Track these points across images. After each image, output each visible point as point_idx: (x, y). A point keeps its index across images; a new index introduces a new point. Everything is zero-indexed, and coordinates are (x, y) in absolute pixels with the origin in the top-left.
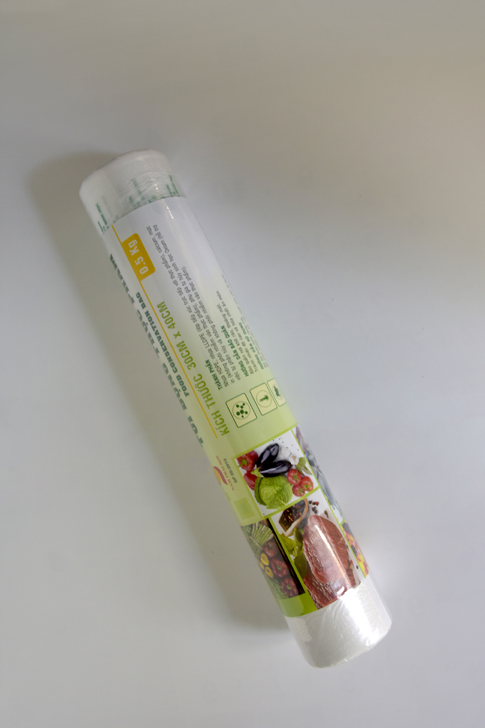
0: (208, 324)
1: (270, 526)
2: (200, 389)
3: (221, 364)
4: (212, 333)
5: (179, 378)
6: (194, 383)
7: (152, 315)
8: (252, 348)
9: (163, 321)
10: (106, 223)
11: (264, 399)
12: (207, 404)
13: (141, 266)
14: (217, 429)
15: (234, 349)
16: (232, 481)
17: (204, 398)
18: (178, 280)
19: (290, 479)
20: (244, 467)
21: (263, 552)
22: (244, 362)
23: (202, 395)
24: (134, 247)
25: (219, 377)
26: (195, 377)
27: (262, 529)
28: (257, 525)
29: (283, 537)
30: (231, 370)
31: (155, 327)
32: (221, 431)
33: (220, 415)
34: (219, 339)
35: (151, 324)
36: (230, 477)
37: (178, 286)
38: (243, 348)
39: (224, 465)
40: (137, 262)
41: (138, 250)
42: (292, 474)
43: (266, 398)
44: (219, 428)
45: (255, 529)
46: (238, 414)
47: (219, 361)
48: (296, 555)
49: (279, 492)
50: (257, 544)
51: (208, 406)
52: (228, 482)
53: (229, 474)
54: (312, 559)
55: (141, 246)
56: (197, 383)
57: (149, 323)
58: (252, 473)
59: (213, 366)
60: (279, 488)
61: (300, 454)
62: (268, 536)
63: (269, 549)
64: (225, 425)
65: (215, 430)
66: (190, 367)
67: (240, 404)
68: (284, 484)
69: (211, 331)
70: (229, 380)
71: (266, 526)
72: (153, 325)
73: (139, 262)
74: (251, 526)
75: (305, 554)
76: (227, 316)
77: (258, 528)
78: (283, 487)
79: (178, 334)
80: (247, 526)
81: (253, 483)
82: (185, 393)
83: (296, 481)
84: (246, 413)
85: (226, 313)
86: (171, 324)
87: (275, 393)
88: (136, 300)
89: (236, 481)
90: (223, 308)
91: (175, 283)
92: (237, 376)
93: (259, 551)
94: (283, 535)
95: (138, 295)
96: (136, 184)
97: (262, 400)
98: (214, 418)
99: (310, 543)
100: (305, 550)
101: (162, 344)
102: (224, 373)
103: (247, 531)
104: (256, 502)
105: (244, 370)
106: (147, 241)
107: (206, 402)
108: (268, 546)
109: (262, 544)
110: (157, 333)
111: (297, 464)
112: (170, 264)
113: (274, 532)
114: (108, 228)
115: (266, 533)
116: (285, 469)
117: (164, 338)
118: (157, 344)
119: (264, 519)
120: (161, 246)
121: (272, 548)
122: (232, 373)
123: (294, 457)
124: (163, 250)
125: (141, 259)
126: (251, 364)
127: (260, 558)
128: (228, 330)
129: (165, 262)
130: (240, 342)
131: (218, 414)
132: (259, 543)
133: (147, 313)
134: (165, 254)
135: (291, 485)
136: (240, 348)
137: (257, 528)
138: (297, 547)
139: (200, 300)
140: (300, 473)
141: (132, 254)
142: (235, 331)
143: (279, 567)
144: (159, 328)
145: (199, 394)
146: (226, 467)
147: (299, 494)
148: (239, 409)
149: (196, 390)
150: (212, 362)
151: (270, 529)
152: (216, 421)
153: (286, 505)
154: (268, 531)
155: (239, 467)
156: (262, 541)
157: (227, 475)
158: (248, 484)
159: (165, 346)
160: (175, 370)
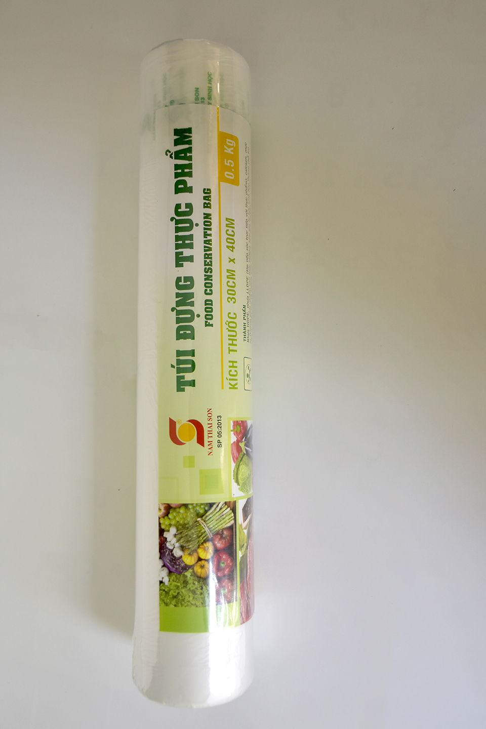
1: (234, 510)
2: (230, 329)
5: (209, 303)
6: (226, 318)
7: (214, 220)
9: (224, 236)
10: (209, 98)
12: (229, 347)
13: (229, 169)
14: (227, 379)
16: (215, 444)
17: (229, 339)
20: (236, 433)
21: (209, 540)
23: (229, 336)
24: (231, 147)
25: (248, 329)
26: (230, 313)
27: (225, 512)
28: (220, 505)
29: (240, 528)
31: (210, 235)
32: (230, 384)
33: (236, 367)
35: (205, 229)
36: (215, 439)
39: (215, 422)
40: (227, 163)
41: (232, 153)
44: (230, 380)
45: (215, 509)
46: (248, 375)
48: (243, 552)
50: (206, 529)
51: (230, 350)
52: (206, 444)
53: (215, 434)
54: (249, 563)
55: (236, 150)
56: (230, 320)
57: (202, 226)
58: (240, 444)
59: (246, 315)
62: (228, 521)
63: (222, 538)
64: (236, 380)
65: (225, 379)
66: (229, 300)
71: (231, 509)
72: (208, 232)
73: (229, 165)
74: (209, 505)
75: (248, 555)
77: (221, 509)
79: (233, 261)
80: (202, 504)
81: (237, 455)
82: (206, 322)
86: (231, 245)
89: (220, 446)
93: (202, 539)
94: (241, 525)
95: (207, 191)
98: (230, 367)
99: (251, 544)
101: (208, 256)
104: (232, 477)
106: (242, 154)
107: (229, 344)
108: (221, 535)
109: (214, 530)
110: (207, 242)
112: (249, 192)
113: (235, 519)
114: (209, 103)
115: (227, 518)
117: (214, 253)
119: (232, 500)
120: (248, 171)
121: (224, 538)
124: (248, 175)
125: (232, 164)
127: (198, 547)
129: (247, 187)
132: (209, 529)
133: (207, 216)
134: (248, 180)
137: (218, 509)
138: (246, 544)
141: (225, 151)
143: (223, 563)
144: (213, 239)
145: (226, 333)
146: (215, 426)
148: (249, 372)
149: (225, 327)
150: (247, 310)
151: (233, 515)
152: (231, 371)
153: (249, 493)
154: (230, 516)
155: (232, 431)
156: (216, 526)
157: (210, 435)
158: (233, 454)
159: (211, 262)
160: (208, 291)
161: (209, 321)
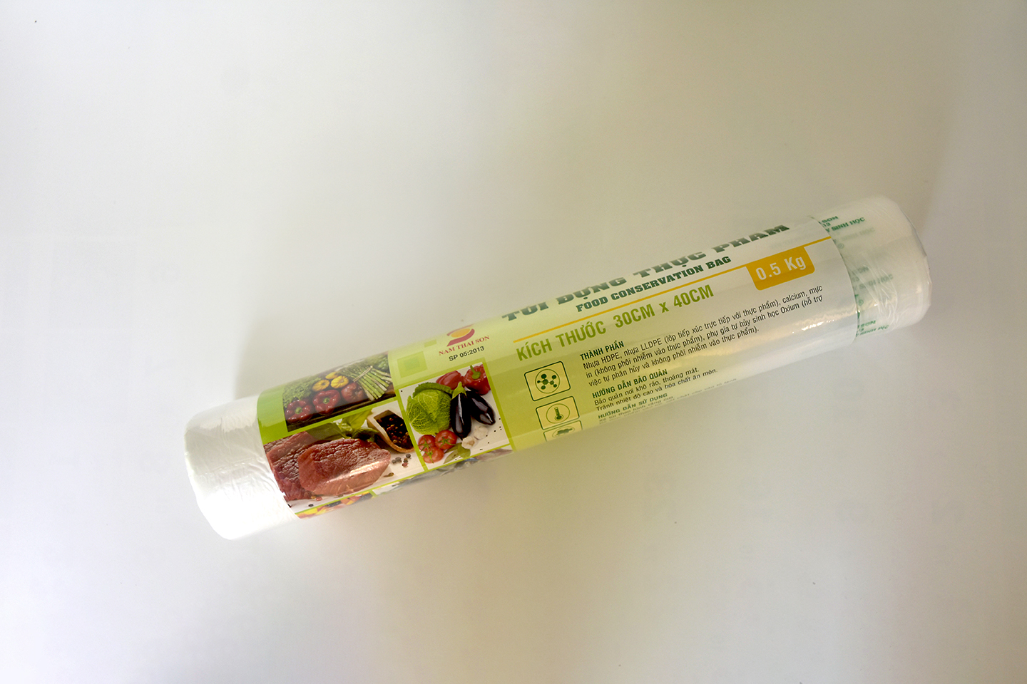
0: (674, 352)
1: (385, 397)
2: (584, 329)
3: (615, 362)
4: (659, 356)
5: (604, 300)
6: (594, 321)
7: (697, 276)
8: (629, 407)
9: (687, 290)
10: (835, 229)
11: (558, 414)
12: (563, 335)
13: (768, 271)
14: (527, 343)
15: (633, 383)
16: (452, 354)
17: (572, 332)
18: (741, 320)
19: (444, 434)
20: (470, 373)
21: (350, 382)
22: (612, 394)
23: (576, 330)
24: (797, 266)
25: (598, 358)
26: (602, 323)
27: (381, 386)
28: (388, 379)
29: (367, 413)
30: (605, 375)
31: (679, 277)
32: (523, 348)
33: (545, 351)
34: (651, 364)
35: (683, 272)
36: (457, 352)
37: (732, 319)
38: (632, 395)
39: (476, 346)
40: (774, 266)
41: (790, 269)
42: (450, 437)
43: (559, 417)
44: (527, 347)
45: (383, 376)
46: (544, 376)
47: (619, 361)
48: (340, 428)
49: (429, 417)
50: (362, 375)
51: (560, 336)
52: (451, 347)
53: (462, 351)
54: (331, 447)
55: (796, 274)
56: (594, 325)
57: (685, 269)
58: (460, 384)
59: (614, 352)
60: (435, 417)
61: (474, 452)
62: (372, 392)
63: (353, 391)
64: (531, 356)
65: (527, 340)
66: (617, 318)
67: (556, 381)
68: (438, 425)
69: (662, 356)
70: (592, 370)
71: (385, 391)
72: (682, 275)
73: (773, 269)
74: (387, 370)
75: (340, 440)
76: (679, 379)
77: (384, 381)
78: (434, 423)
79: (665, 309)
80: (387, 364)
81: (447, 383)
82: (582, 305)
83: (440, 442)
84: (543, 388)
85: (683, 378)
86: (681, 301)
87: (563, 429)
88: (720, 256)
89: (451, 359)
90: (691, 376)
91: (737, 316)
92: (595, 383)
93: (351, 375)
94: (371, 413)
95: (727, 260)
96: (884, 279)
97: (557, 411)
98: (542, 342)
99: (354, 449)
100: (346, 440)
101: (654, 284)
102: (602, 365)
103: (380, 362)
104: (420, 384)
105: (602, 392)
106: (802, 285)
107: (566, 334)
108: (357, 390)
109: (361, 382)
110: (670, 278)
111: (463, 445)
112: (765, 312)
113: (376, 401)
114: (828, 230)
115: (375, 390)
116: (459, 429)
117: (662, 287)
118: (654, 276)
119: (395, 391)
120: (791, 303)
121: (354, 395)
122: (601, 376)
123: (472, 443)
124: (786, 305)
125: (777, 272)
126: (608, 402)
127: (343, 376)
128: (660, 379)
129: (768, 305)
130: (641, 392)
131: (547, 348)
132: (362, 377)
133: (699, 269)
134: (780, 307)
135: (436, 434)
136: (632, 391)
137: (383, 378)
138: (351, 430)
139: (708, 345)
140: (450, 448)
141: (786, 260)
142: (657, 387)
143: (327, 401)
144: (677, 282)
145: (578, 326)
146: (472, 348)
147: (422, 442)
148: (549, 379)
149: (584, 323)
150: (621, 351)
151: (380, 396)
152: (537, 344)
153: (410, 424)
154: (377, 393)
155: (471, 367)
156: (365, 382)
157: (461, 347)
158: (446, 376)
159: (650, 287)
160: (615, 296)
161: (583, 307)
